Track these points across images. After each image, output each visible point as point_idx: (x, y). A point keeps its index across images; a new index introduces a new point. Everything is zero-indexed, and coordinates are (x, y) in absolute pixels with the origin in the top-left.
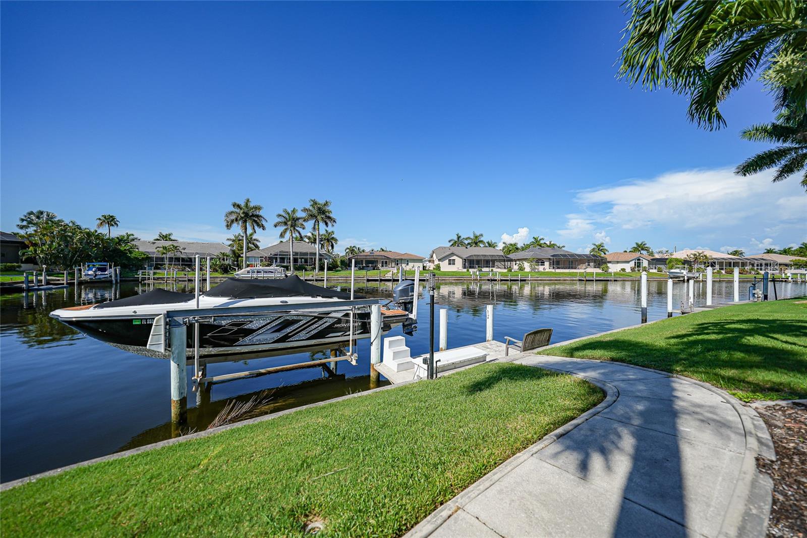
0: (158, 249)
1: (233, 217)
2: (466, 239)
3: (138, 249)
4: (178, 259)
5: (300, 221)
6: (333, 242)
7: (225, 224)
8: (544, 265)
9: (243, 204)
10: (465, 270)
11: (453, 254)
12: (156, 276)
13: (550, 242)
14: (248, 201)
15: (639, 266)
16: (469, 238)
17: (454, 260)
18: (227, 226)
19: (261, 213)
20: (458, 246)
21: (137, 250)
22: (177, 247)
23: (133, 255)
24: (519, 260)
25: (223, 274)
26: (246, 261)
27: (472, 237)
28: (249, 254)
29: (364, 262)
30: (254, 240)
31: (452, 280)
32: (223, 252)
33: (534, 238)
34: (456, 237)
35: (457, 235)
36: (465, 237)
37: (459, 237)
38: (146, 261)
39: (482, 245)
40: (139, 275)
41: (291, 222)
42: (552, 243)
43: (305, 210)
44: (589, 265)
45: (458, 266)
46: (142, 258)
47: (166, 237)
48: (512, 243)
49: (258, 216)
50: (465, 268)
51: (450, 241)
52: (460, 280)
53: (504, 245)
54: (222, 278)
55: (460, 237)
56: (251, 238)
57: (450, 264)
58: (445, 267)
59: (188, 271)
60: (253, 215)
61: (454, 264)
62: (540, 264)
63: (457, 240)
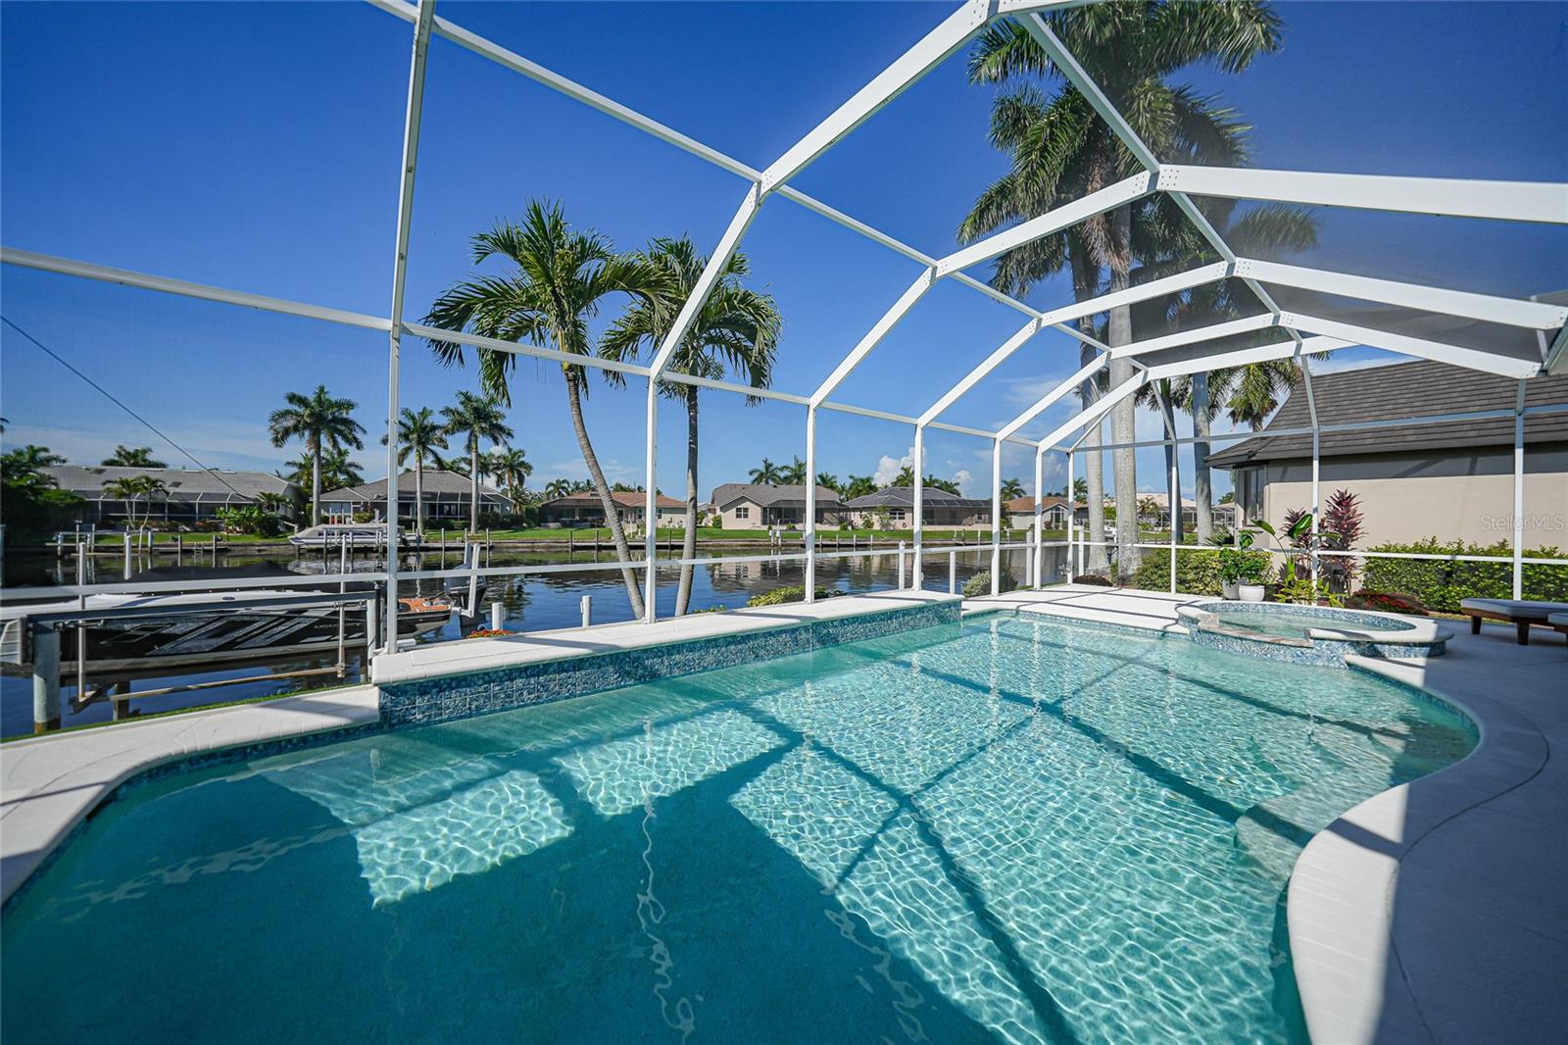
0: (109, 485)
1: (290, 422)
2: (782, 469)
3: (55, 484)
4: (158, 507)
5: (438, 433)
6: (523, 470)
7: (271, 435)
8: (903, 518)
9: (311, 397)
10: (766, 528)
11: (743, 499)
12: (102, 544)
13: (931, 476)
14: (322, 389)
15: (1057, 521)
16: (786, 467)
17: (746, 510)
18: (276, 440)
19: (352, 415)
20: (766, 481)
21: (54, 487)
22: (157, 481)
23: (41, 498)
24: (865, 509)
25: (267, 538)
26: (318, 511)
27: (793, 466)
28: (326, 498)
29: (577, 513)
30: (351, 465)
31: (737, 546)
32: (267, 493)
33: (902, 468)
34: (763, 464)
35: (765, 462)
36: (780, 465)
37: (768, 466)
38: (79, 511)
40: (56, 541)
41: (419, 434)
42: (933, 478)
43: (447, 411)
44: (980, 518)
45: (753, 521)
46: (68, 505)
47: (135, 455)
48: (864, 477)
49: (347, 422)
50: (764, 523)
51: (751, 473)
52: (753, 545)
53: (851, 481)
54: (263, 545)
55: (771, 465)
56: (342, 462)
57: (738, 516)
58: (730, 522)
59: (185, 532)
60: (336, 420)
61: (746, 516)
62: (897, 516)
63: (765, 471)
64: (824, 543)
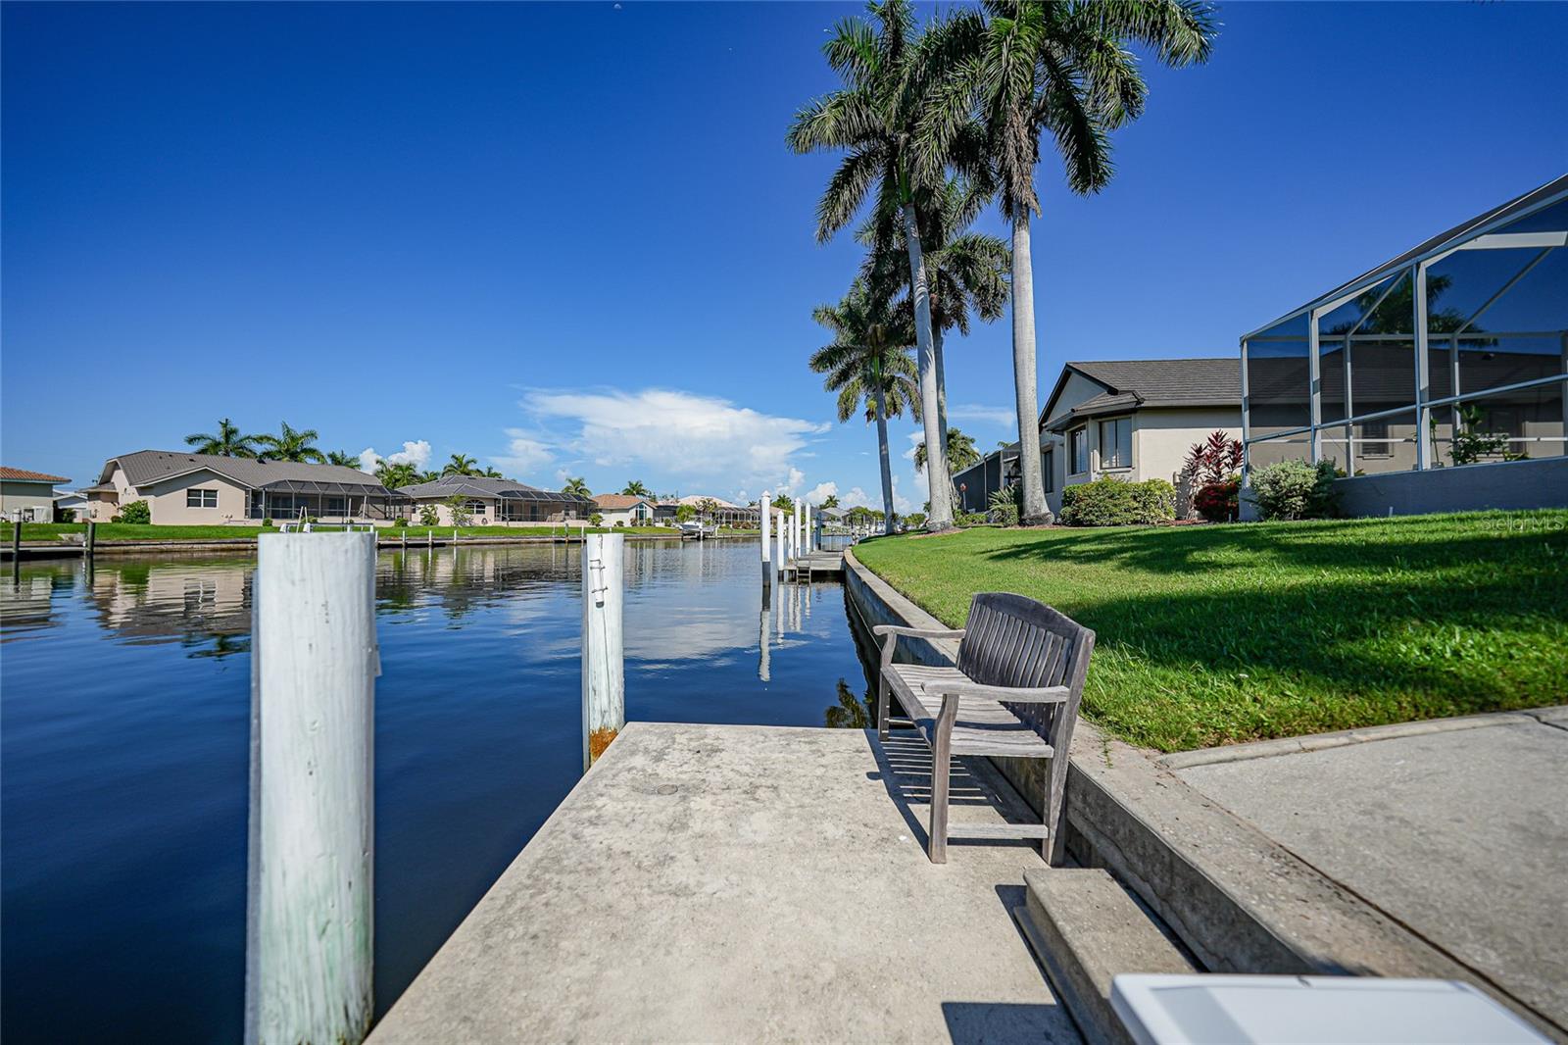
2: (260, 440)
8: (484, 512)
11: (207, 474)
13: (490, 469)
15: (641, 518)
16: (268, 438)
17: (212, 493)
20: (227, 454)
24: (424, 500)
27: (279, 435)
33: (453, 456)
34: (221, 429)
35: (225, 426)
36: (255, 434)
37: (229, 433)
39: (310, 461)
42: (493, 471)
44: (567, 514)
45: (228, 510)
50: (255, 513)
51: (191, 441)
52: (239, 550)
53: (379, 467)
55: (234, 432)
57: (190, 503)
58: (170, 511)
61: (210, 504)
62: (475, 509)
63: (223, 440)
64: (382, 543)
